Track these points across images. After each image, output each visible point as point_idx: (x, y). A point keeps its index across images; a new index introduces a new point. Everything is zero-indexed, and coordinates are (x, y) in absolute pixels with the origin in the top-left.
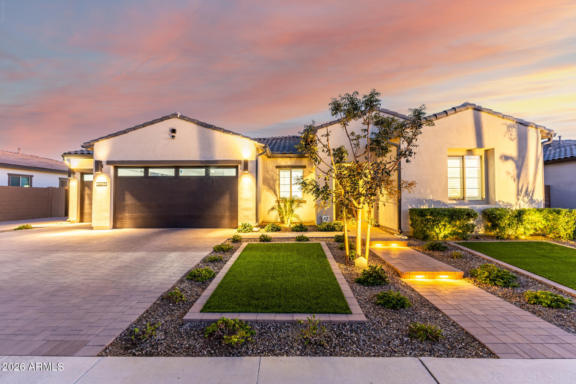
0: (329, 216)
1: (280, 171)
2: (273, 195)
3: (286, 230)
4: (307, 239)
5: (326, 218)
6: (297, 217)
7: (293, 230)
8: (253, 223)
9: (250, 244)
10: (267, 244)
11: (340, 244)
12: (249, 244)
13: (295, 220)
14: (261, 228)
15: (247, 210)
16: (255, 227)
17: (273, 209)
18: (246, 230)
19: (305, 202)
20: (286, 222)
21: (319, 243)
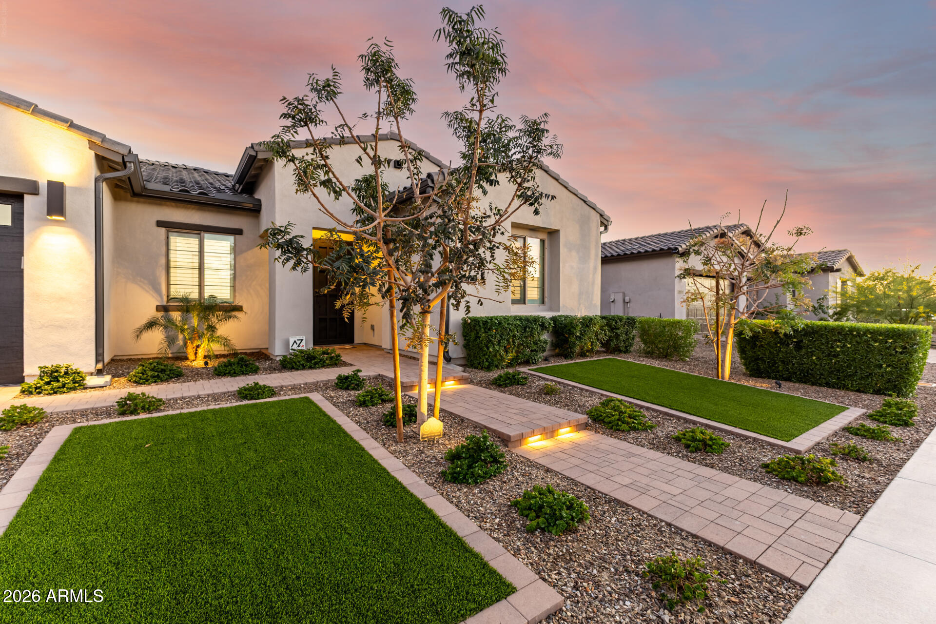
0: (304, 338)
1: (170, 233)
2: (147, 292)
3: (197, 375)
4: (272, 392)
5: (298, 342)
6: (225, 342)
7: (220, 372)
8: (85, 363)
9: (81, 428)
10: (151, 421)
11: (352, 393)
12: (77, 431)
13: (217, 348)
14: (113, 377)
15: (61, 327)
16: (92, 374)
17: (151, 325)
18: (60, 384)
19: (239, 309)
20: (191, 356)
21: (306, 398)
